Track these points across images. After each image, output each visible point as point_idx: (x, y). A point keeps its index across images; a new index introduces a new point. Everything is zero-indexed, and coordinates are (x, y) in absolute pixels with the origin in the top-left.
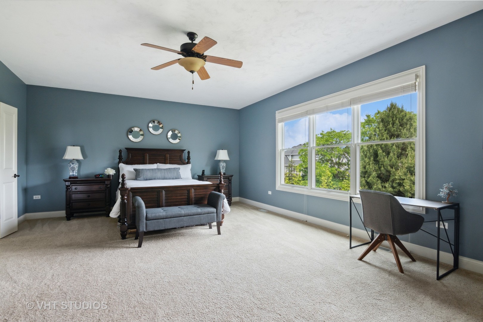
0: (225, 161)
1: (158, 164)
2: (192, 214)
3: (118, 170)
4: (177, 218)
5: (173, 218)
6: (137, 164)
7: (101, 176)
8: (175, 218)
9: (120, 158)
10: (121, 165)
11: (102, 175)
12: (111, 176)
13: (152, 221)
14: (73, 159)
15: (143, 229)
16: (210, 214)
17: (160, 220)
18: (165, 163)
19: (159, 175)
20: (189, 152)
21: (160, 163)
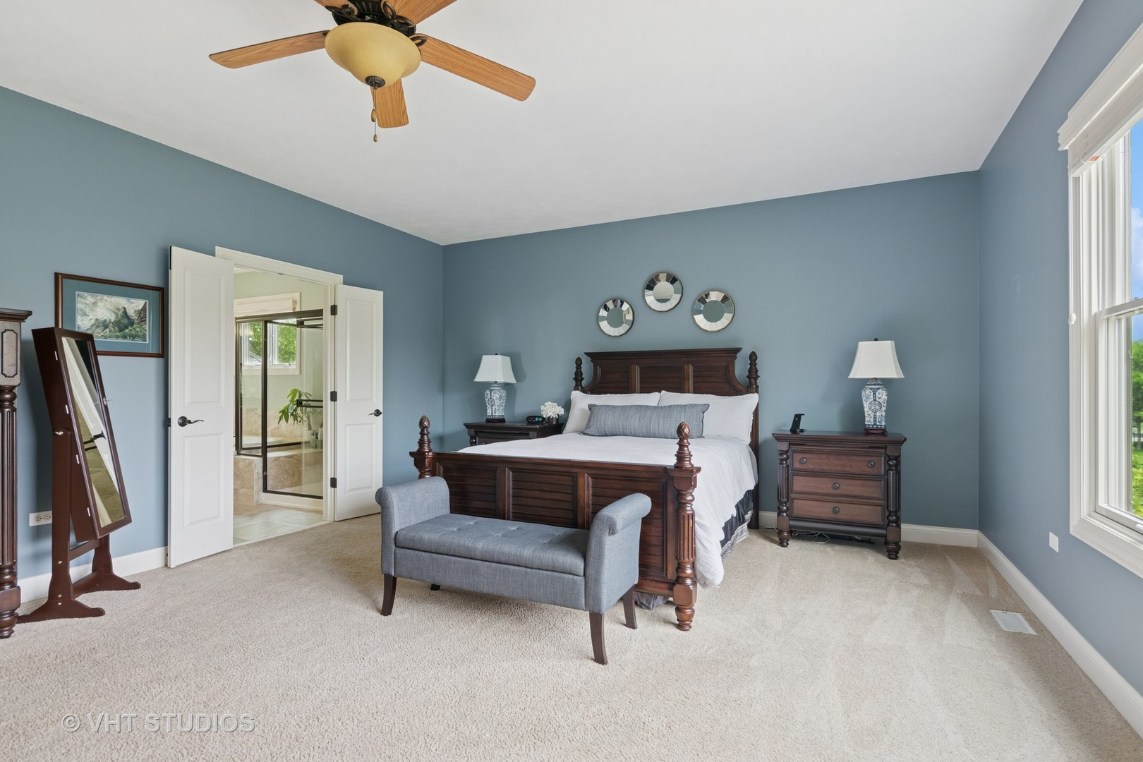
0: (886, 383)
1: (663, 392)
2: (503, 559)
3: (567, 406)
4: (463, 560)
5: (453, 558)
6: (610, 393)
7: (537, 419)
8: (458, 559)
9: (578, 377)
10: (577, 395)
11: (539, 417)
12: (552, 421)
13: (407, 551)
14: (496, 382)
15: (388, 569)
16: (560, 575)
17: (423, 553)
18: (680, 389)
19: (634, 422)
20: (753, 357)
21: (669, 390)
